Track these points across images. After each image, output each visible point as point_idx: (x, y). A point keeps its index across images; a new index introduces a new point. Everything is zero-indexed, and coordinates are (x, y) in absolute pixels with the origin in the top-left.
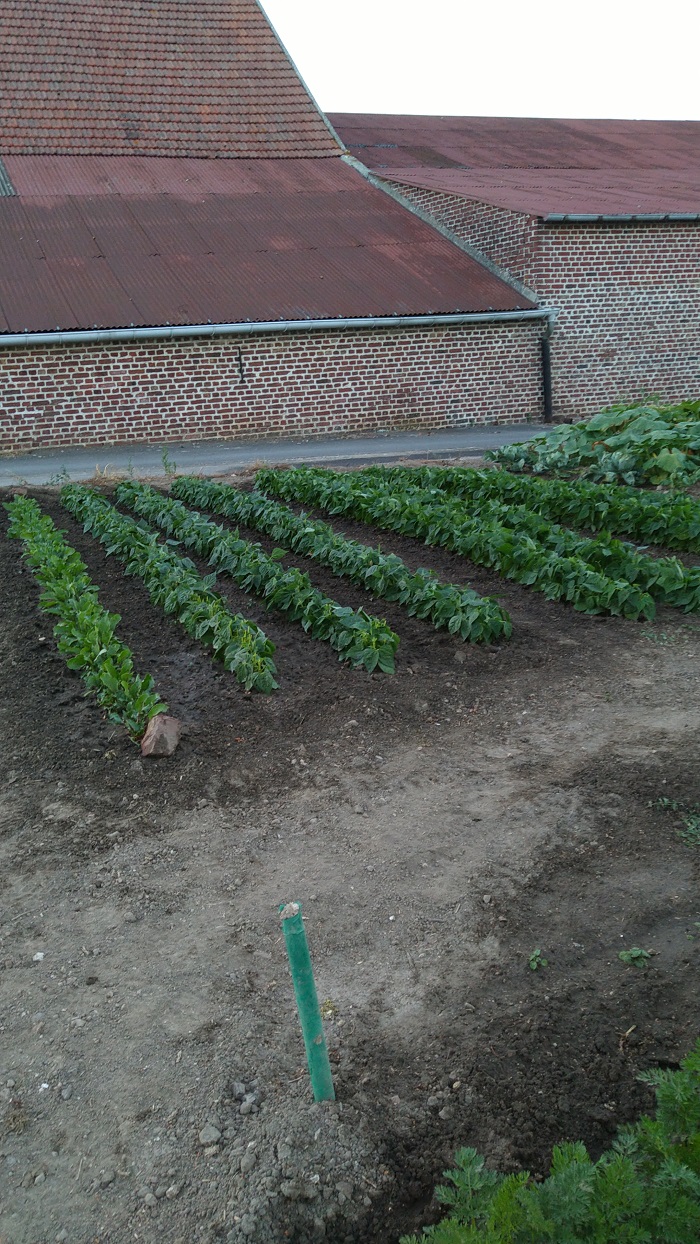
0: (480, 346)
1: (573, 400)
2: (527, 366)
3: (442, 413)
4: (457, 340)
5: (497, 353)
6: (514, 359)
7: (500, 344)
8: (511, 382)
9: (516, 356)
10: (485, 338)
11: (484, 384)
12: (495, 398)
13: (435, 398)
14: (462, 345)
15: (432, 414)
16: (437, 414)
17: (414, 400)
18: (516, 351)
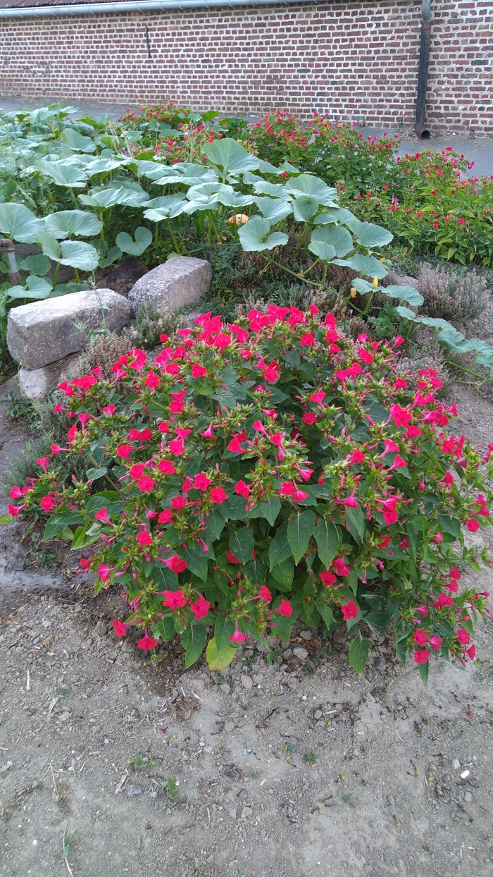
0: (351, 30)
2: (405, 57)
3: (308, 105)
4: (326, 21)
5: (369, 39)
6: (389, 48)
7: (373, 29)
8: (383, 77)
9: (392, 45)
10: (357, 20)
11: (353, 77)
12: (363, 94)
13: (301, 88)
14: (331, 28)
15: (298, 105)
16: (303, 105)
17: (282, 88)
18: (392, 38)
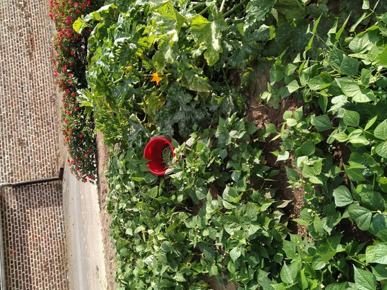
0: (18, 225)
1: (48, 163)
2: (29, 194)
3: (57, 242)
4: (14, 241)
5: (22, 214)
6: (25, 203)
7: (16, 213)
8: (39, 202)
9: (24, 201)
10: (13, 223)
13: (49, 248)
14: (17, 237)
15: (58, 248)
16: (58, 245)
17: (50, 261)
18: (20, 202)
